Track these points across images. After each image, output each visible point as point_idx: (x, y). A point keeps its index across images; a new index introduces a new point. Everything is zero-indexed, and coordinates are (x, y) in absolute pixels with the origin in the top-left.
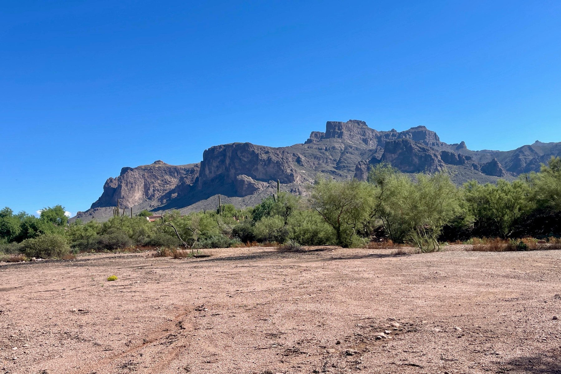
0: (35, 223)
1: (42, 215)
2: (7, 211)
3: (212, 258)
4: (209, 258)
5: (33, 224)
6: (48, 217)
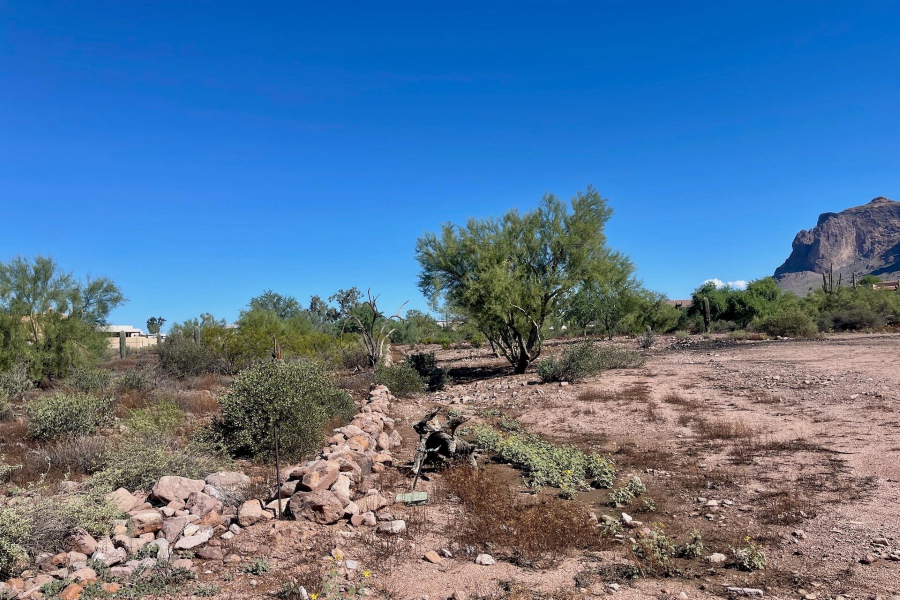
0: (743, 298)
1: (750, 288)
2: (711, 286)
5: (740, 299)
6: (757, 290)
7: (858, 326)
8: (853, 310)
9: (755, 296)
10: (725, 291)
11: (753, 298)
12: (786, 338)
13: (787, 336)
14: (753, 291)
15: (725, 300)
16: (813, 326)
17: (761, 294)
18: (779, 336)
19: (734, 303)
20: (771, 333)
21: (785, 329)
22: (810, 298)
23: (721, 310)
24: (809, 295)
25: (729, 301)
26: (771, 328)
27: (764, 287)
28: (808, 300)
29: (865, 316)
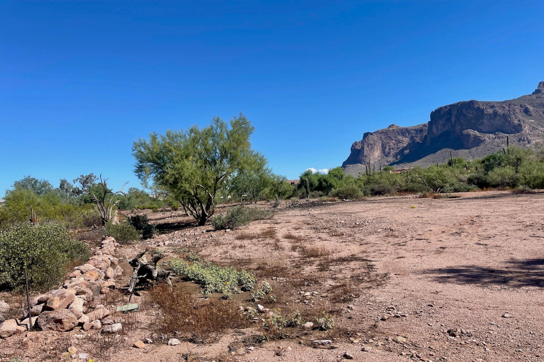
0: (326, 179)
1: (329, 173)
2: (309, 172)
3: (462, 198)
4: (460, 198)
5: (324, 179)
6: (333, 174)
7: (383, 193)
8: (380, 184)
9: (332, 177)
10: (317, 174)
11: (331, 178)
12: (348, 200)
13: (348, 199)
14: (331, 175)
15: (317, 180)
16: (361, 193)
17: (335, 176)
18: (344, 199)
19: (322, 181)
20: (340, 198)
21: (347, 195)
22: (359, 178)
23: (315, 185)
24: (359, 176)
25: (319, 180)
26: (340, 195)
27: (337, 173)
28: (359, 179)
29: (386, 188)
